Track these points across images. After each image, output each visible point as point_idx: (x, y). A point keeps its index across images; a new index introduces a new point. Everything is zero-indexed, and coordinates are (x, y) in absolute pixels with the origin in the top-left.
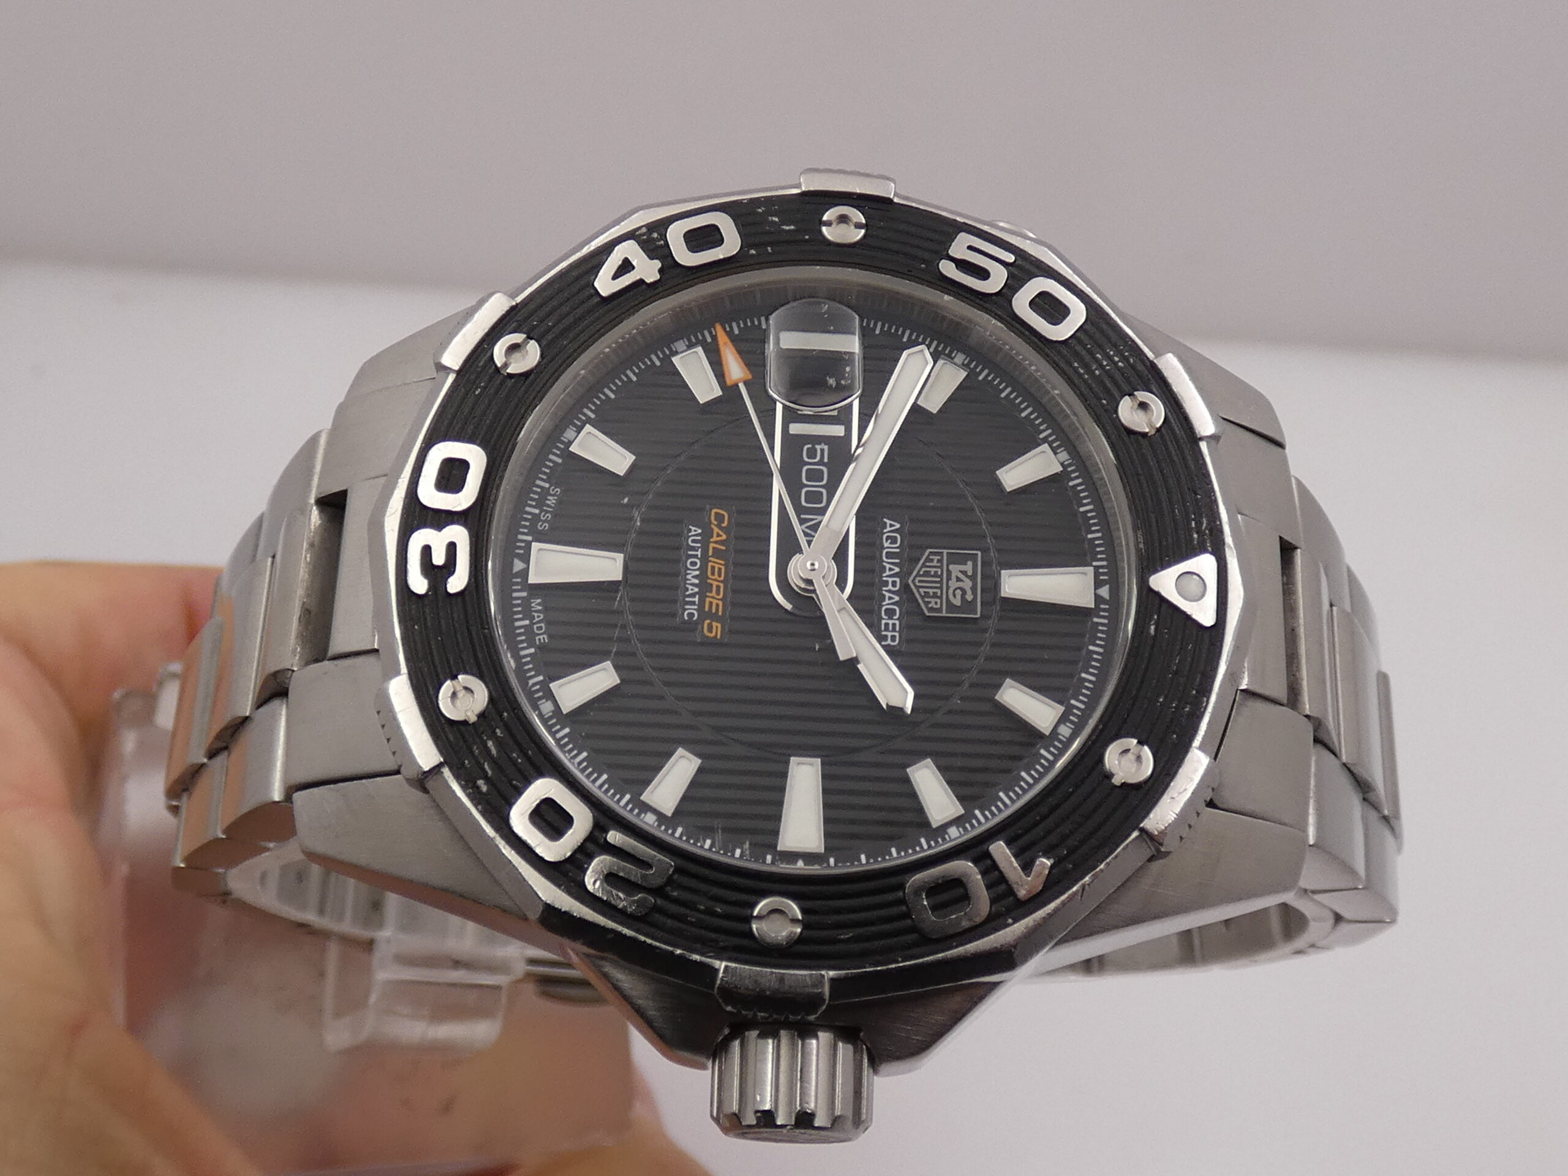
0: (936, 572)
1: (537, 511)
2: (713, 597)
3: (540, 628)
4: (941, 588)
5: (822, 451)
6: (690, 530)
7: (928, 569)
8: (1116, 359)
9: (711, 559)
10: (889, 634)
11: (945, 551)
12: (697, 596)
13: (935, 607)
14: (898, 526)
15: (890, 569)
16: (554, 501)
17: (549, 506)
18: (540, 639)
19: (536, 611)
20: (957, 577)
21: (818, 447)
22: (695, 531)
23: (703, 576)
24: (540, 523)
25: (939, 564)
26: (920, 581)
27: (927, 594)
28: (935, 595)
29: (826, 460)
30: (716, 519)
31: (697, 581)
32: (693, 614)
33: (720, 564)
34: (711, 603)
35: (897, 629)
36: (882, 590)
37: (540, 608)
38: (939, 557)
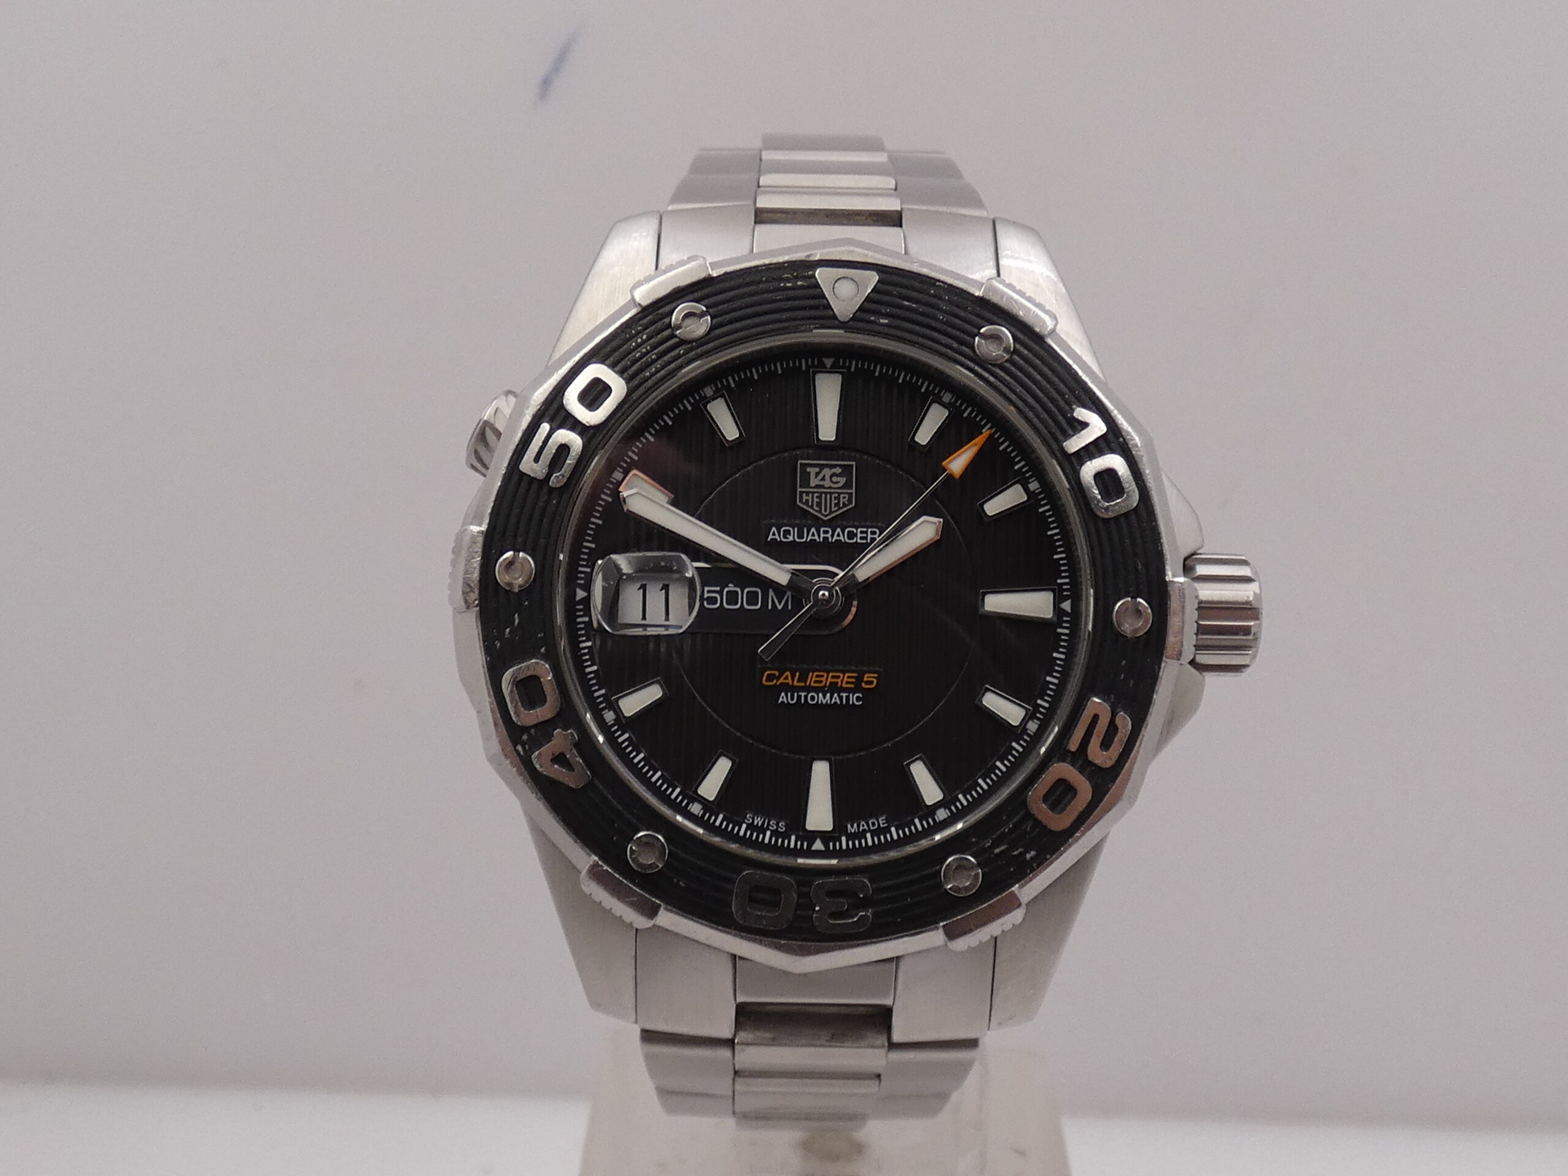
0: (817, 497)
1: (768, 833)
2: (842, 681)
3: (873, 824)
4: (831, 493)
5: (709, 592)
6: (783, 702)
7: (815, 503)
8: (639, 340)
9: (808, 684)
10: (870, 536)
11: (799, 490)
12: (841, 694)
13: (847, 500)
14: (774, 529)
15: (812, 535)
16: (759, 819)
17: (763, 824)
18: (883, 824)
19: (858, 826)
20: (821, 480)
21: (706, 595)
22: (783, 698)
23: (822, 690)
24: (779, 829)
25: (810, 495)
26: (826, 510)
27: (837, 504)
28: (838, 498)
29: (718, 589)
30: (772, 681)
31: (828, 695)
32: (857, 697)
33: (812, 675)
34: (847, 683)
35: (865, 530)
36: (832, 542)
37: (855, 825)
38: (804, 495)
